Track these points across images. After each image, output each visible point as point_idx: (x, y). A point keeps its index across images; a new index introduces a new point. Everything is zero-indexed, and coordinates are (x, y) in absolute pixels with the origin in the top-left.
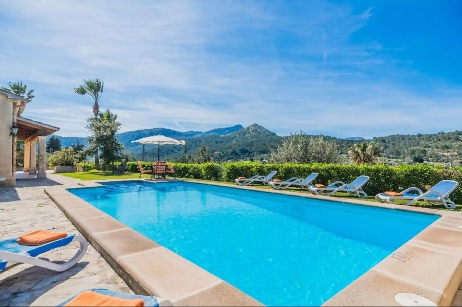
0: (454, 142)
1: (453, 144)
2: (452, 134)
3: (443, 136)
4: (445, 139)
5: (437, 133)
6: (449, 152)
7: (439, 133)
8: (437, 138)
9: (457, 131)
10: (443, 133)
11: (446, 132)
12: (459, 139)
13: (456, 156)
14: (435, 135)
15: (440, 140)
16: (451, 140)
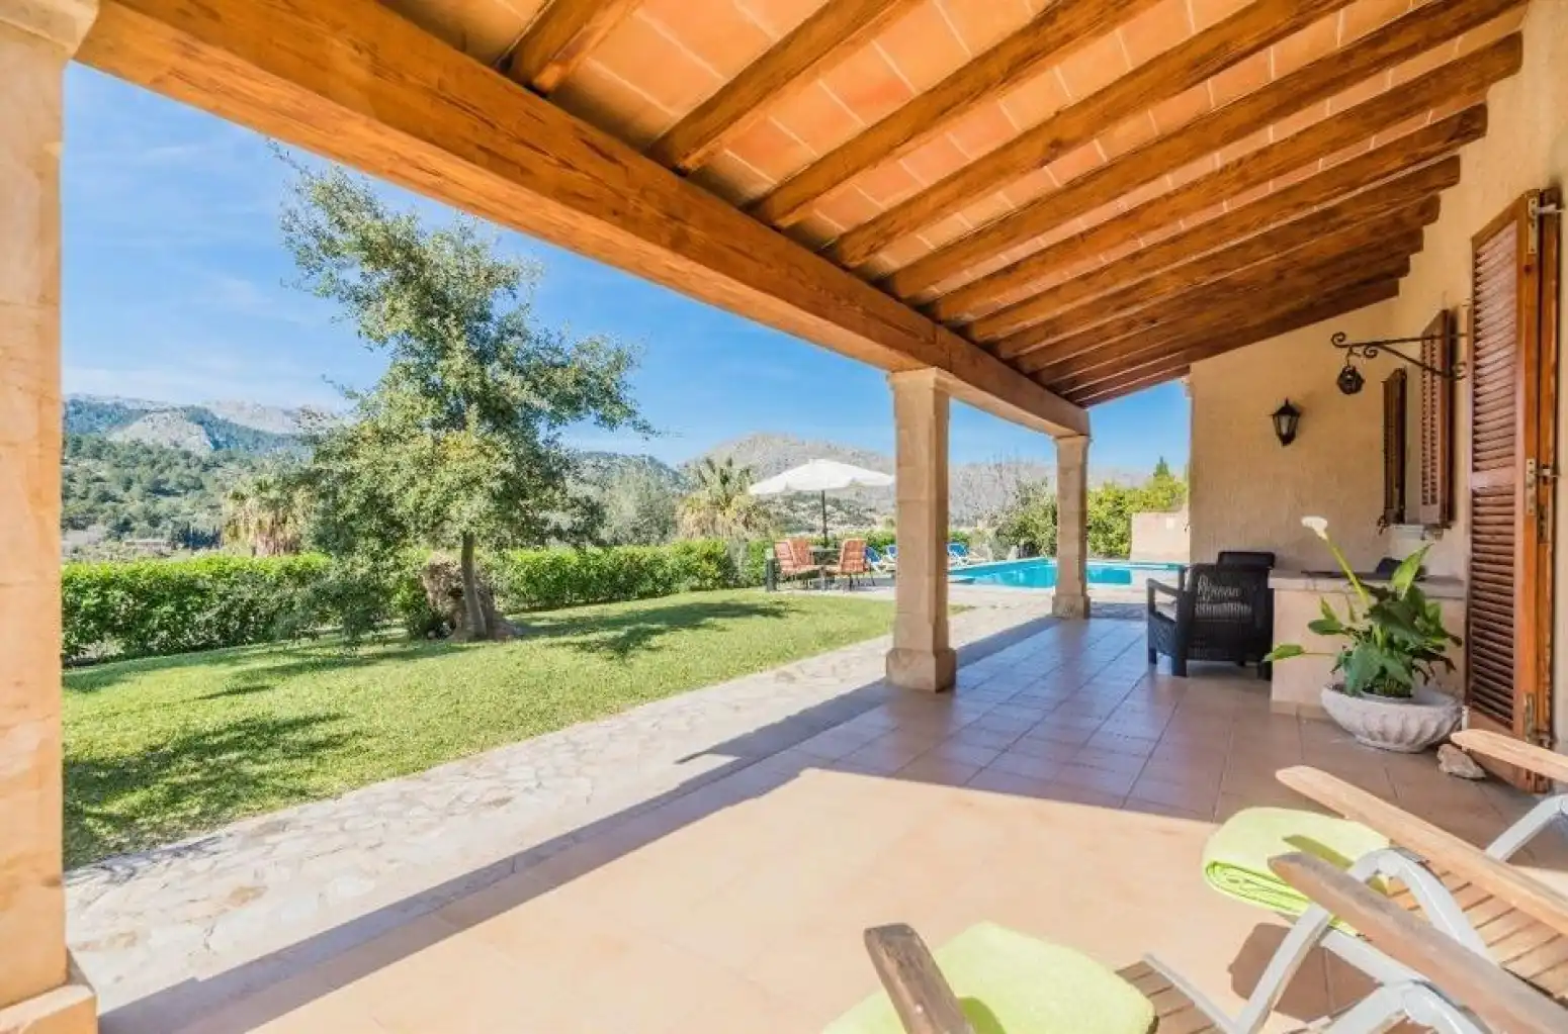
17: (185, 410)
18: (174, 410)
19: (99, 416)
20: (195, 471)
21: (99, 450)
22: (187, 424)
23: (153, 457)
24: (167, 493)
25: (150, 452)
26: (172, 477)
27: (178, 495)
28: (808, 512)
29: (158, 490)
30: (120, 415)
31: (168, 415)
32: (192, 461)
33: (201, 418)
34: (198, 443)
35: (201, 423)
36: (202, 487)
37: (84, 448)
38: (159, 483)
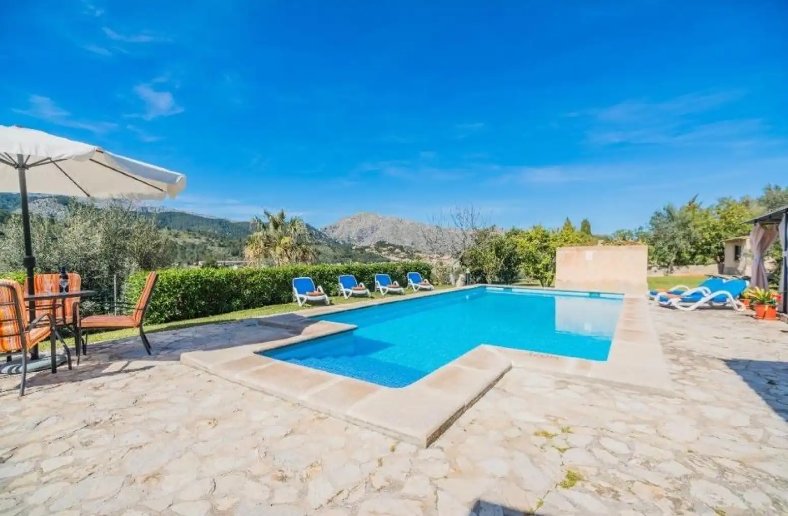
17: (54, 197)
18: (51, 197)
19: (8, 200)
22: (58, 205)
28: (387, 252)
31: (47, 200)
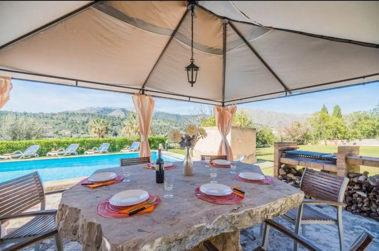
0: (49, 120)
1: (49, 121)
2: (49, 114)
3: (43, 115)
4: (44, 117)
5: (38, 113)
6: (47, 126)
7: (40, 113)
8: (39, 117)
9: (51, 113)
10: (43, 113)
11: (45, 113)
12: (53, 118)
13: (51, 129)
14: (37, 114)
15: (40, 118)
16: (48, 118)
17: (121, 109)
20: (120, 121)
21: (104, 117)
22: (121, 111)
23: (113, 118)
24: (114, 125)
25: (113, 117)
26: (115, 122)
27: (116, 126)
29: (113, 125)
30: (110, 110)
31: (119, 110)
32: (120, 119)
33: (124, 110)
34: (122, 115)
35: (123, 111)
36: (120, 124)
37: (102, 117)
38: (114, 123)
